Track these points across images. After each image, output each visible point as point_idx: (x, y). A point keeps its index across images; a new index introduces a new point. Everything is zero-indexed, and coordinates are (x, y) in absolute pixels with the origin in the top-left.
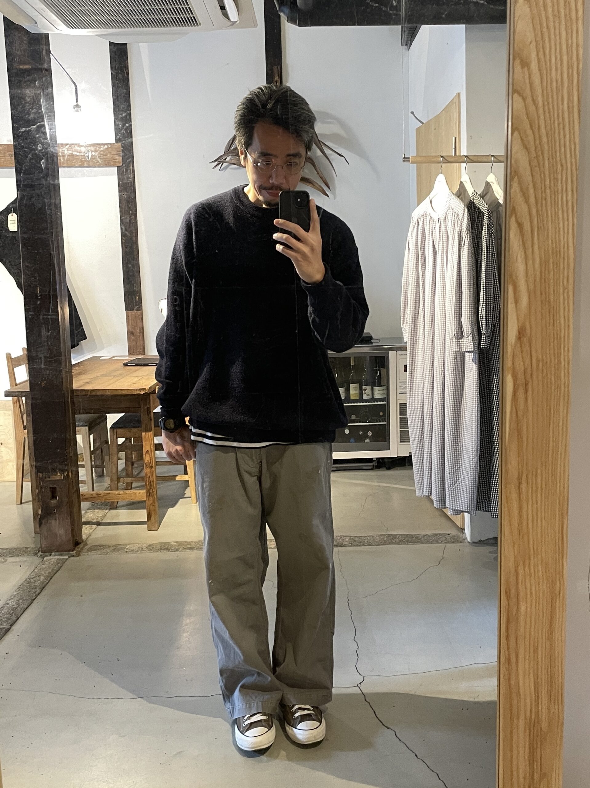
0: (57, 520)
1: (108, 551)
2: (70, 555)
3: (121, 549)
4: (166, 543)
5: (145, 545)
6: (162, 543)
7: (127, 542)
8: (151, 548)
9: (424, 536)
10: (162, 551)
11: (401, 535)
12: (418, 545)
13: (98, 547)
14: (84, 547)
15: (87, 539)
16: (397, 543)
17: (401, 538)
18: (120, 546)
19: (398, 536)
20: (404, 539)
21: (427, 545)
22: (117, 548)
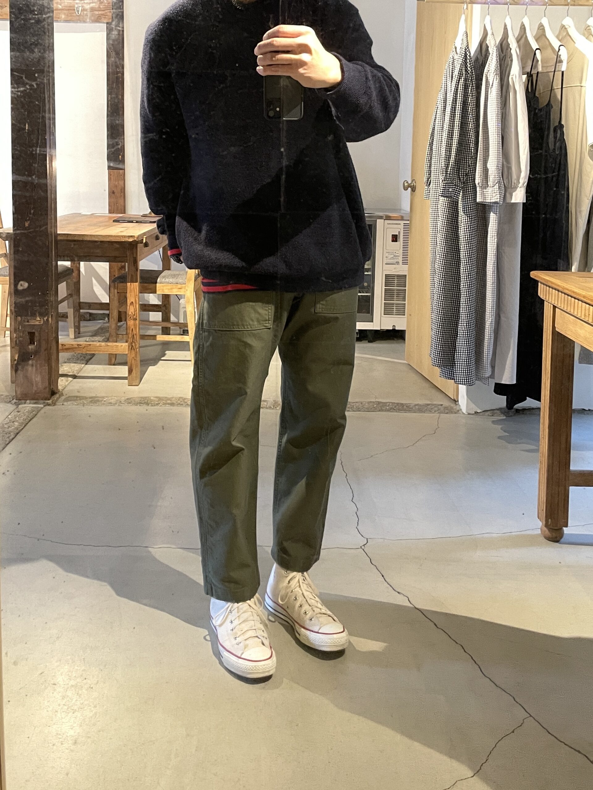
0: (34, 367)
1: (85, 402)
2: (45, 404)
3: (98, 401)
4: (145, 397)
5: (123, 398)
6: (141, 398)
7: (103, 395)
8: (129, 401)
9: (416, 405)
10: (141, 405)
11: (391, 403)
12: (409, 414)
13: (75, 398)
14: (59, 397)
15: (63, 390)
16: (388, 410)
17: (391, 406)
18: (97, 399)
19: (388, 404)
20: (395, 407)
21: (420, 414)
22: (95, 400)
